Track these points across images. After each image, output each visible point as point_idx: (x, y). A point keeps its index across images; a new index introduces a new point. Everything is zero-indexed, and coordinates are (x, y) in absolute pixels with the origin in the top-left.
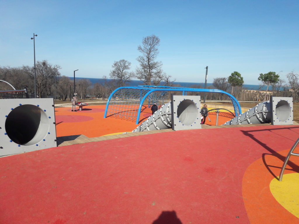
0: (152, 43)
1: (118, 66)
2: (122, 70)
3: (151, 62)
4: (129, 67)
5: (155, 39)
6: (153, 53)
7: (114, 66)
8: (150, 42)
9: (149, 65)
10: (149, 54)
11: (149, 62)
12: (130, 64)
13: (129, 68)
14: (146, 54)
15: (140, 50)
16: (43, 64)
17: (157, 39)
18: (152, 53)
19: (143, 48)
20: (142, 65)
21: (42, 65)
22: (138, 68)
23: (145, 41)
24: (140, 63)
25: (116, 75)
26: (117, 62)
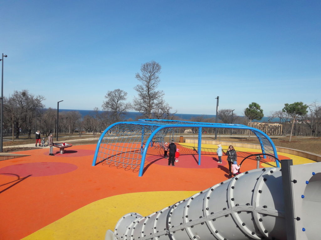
0: (152, 71)
1: (112, 96)
2: (117, 100)
3: (151, 92)
4: (125, 97)
5: (155, 66)
6: (154, 82)
7: (107, 96)
8: (150, 69)
9: (149, 94)
10: (149, 83)
11: (149, 92)
12: (126, 94)
13: (125, 99)
14: (146, 83)
15: (139, 79)
16: (22, 94)
17: (158, 65)
18: (152, 82)
19: (141, 75)
20: (140, 95)
21: (22, 96)
22: (136, 99)
23: (144, 68)
24: (139, 92)
25: (110, 106)
26: (111, 92)
